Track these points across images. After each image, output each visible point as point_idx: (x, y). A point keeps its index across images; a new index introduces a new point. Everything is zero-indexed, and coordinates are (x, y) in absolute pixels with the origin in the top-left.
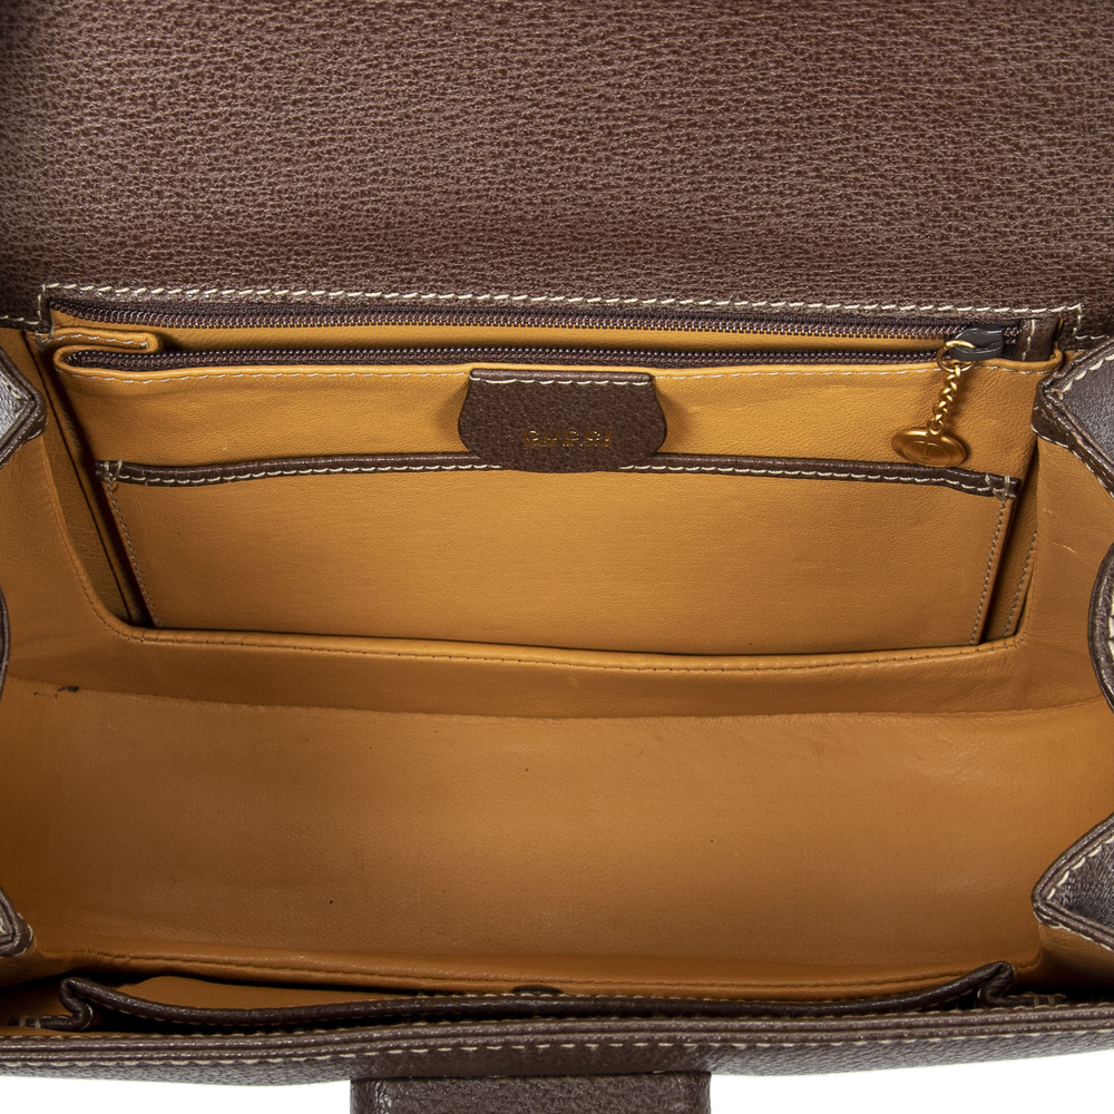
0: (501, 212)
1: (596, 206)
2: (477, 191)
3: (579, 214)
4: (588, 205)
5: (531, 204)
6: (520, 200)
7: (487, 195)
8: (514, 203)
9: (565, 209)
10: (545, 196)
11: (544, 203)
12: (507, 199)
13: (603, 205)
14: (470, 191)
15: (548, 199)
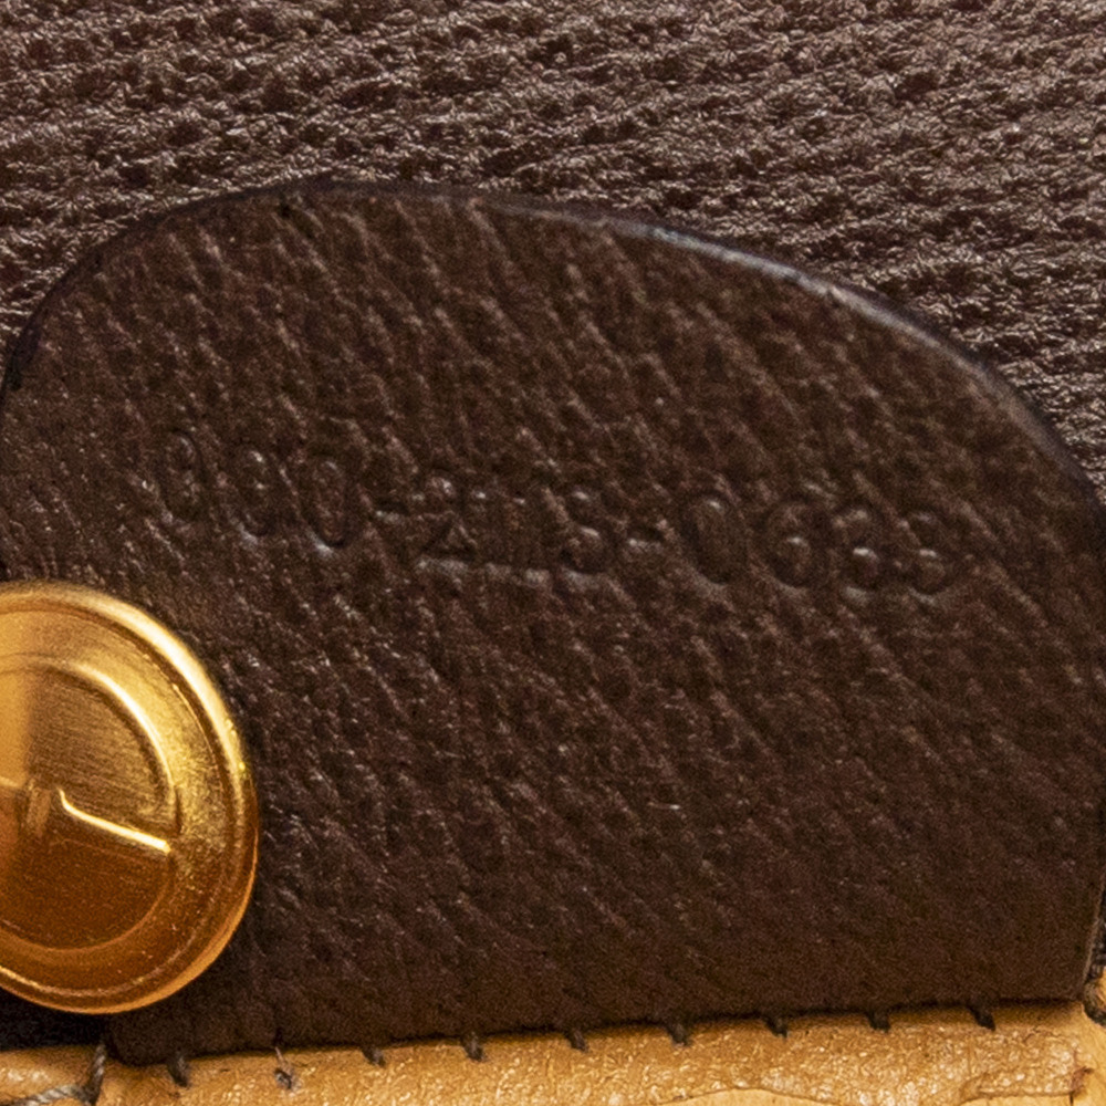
0: (213, 167)
1: (712, 74)
2: (77, 52)
3: (628, 129)
4: (670, 71)
5: (363, 98)
6: (311, 83)
7: (131, 73)
8: (277, 99)
9: (551, 112)
10: (440, 43)
11: (441, 84)
12: (239, 83)
13: (748, 67)
14: (40, 54)
15: (457, 61)
